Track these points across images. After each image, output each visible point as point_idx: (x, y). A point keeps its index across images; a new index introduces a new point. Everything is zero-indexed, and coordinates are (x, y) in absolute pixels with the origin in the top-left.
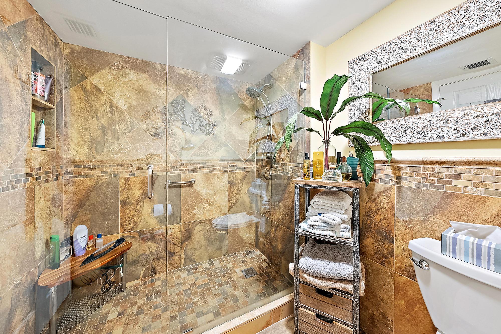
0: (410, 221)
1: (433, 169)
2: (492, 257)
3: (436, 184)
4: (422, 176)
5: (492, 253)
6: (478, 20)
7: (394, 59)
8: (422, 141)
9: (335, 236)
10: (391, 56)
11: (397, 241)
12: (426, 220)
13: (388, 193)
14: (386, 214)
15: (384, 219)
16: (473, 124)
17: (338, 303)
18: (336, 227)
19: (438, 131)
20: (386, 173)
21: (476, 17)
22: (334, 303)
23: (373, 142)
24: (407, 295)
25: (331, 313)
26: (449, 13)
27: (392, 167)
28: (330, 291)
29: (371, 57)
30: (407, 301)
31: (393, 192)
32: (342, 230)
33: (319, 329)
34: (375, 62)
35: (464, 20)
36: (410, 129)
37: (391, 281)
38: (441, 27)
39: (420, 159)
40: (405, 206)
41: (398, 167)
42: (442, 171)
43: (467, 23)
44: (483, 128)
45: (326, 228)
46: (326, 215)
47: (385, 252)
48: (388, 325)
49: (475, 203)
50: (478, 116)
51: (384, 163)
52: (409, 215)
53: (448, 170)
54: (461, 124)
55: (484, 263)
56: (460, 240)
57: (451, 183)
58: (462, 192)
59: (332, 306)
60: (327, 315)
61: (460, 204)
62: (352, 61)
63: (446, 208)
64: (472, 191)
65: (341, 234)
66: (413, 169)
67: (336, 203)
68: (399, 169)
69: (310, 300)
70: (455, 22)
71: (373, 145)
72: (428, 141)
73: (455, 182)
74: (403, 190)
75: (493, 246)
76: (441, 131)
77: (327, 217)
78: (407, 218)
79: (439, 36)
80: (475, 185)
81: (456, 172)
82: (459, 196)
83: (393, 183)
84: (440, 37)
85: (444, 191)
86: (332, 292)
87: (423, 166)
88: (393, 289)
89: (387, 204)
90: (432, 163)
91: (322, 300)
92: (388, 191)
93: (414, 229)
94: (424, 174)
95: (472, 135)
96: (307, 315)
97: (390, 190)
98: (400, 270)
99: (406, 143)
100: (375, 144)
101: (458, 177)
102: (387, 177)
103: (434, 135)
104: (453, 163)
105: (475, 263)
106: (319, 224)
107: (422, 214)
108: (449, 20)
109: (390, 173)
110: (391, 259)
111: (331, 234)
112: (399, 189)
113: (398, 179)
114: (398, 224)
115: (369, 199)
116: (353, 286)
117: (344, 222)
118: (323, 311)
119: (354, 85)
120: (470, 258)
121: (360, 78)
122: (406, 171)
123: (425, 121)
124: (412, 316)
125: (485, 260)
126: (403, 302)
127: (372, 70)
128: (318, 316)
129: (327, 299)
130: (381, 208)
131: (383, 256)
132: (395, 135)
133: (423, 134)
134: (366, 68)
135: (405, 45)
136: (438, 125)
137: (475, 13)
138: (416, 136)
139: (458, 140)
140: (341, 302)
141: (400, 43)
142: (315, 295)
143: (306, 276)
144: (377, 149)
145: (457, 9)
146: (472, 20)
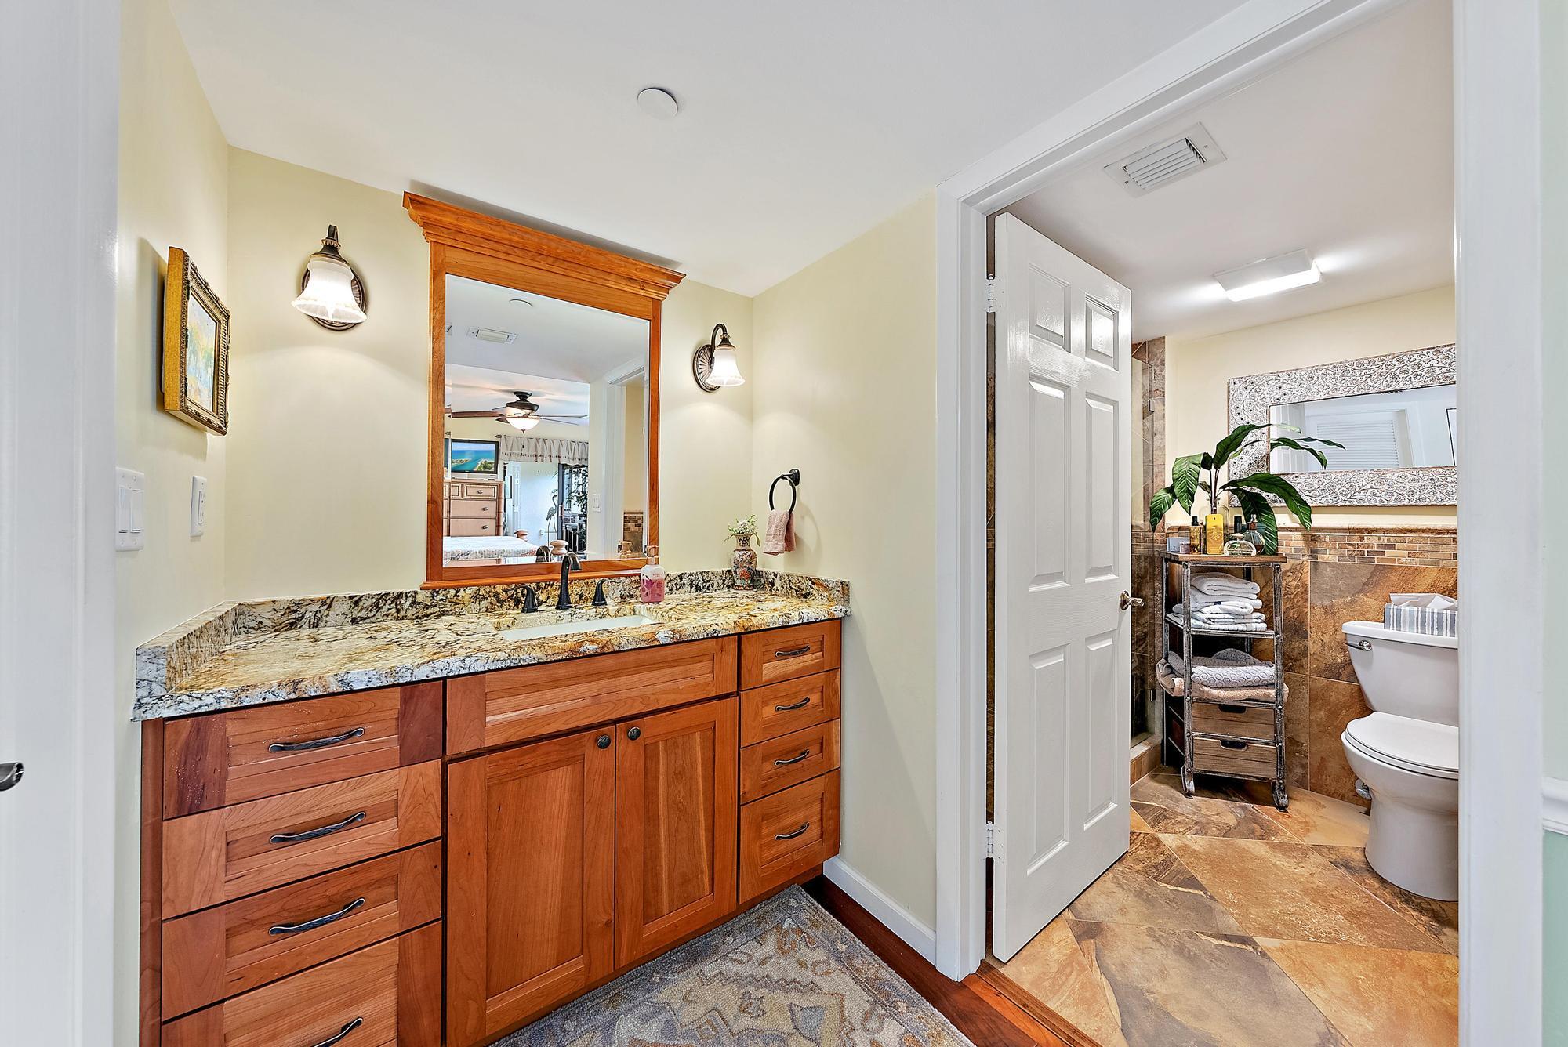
0: (1332, 605)
1: (1362, 538)
2: (1435, 623)
3: (1366, 556)
4: (1348, 547)
5: (1435, 617)
6: (1412, 376)
7: (1309, 394)
8: (1347, 503)
9: (1245, 629)
10: (1303, 389)
11: (1313, 635)
12: (1353, 602)
13: (1299, 572)
14: (1296, 600)
15: (1292, 607)
16: (1408, 487)
17: (1253, 718)
18: (1246, 617)
19: (1369, 493)
20: (1294, 544)
21: (1410, 373)
22: (1250, 719)
23: (1275, 502)
24: (1329, 701)
25: (1243, 733)
26: (1381, 358)
27: (1304, 535)
28: (1241, 705)
29: (1270, 382)
30: (1329, 710)
31: (1305, 570)
32: (1255, 620)
33: (1226, 759)
34: (1278, 391)
35: (1398, 372)
36: (1332, 487)
37: (1305, 690)
38: (1372, 372)
39: (1346, 525)
40: (1324, 586)
41: (1313, 536)
42: (1372, 541)
43: (1401, 376)
44: (1418, 493)
45: (1232, 620)
46: (1231, 602)
47: (1295, 653)
48: (1300, 752)
49: (1410, 574)
50: (1414, 480)
51: (1291, 531)
52: (1331, 598)
53: (1380, 539)
54: (1395, 486)
55: (1428, 630)
56: (1405, 610)
57: (1383, 554)
58: (1397, 564)
59: (1245, 724)
60: (1238, 739)
61: (1394, 578)
62: (1236, 380)
63: (1379, 584)
64: (1407, 561)
65: (1254, 626)
66: (1335, 539)
67: (1244, 586)
68: (1315, 538)
69: (1211, 723)
70: (1388, 371)
71: (1274, 505)
72: (1355, 503)
73: (1388, 553)
74: (1321, 566)
75: (1436, 611)
76: (1373, 494)
77: (1232, 605)
78: (1327, 603)
79: (1369, 380)
80: (1412, 554)
81: (1389, 541)
82: (1393, 568)
83: (1306, 558)
84: (1370, 383)
85: (1376, 563)
86: (1245, 705)
87: (1348, 534)
88: (1308, 699)
89: (1297, 587)
90: (1360, 531)
91: (1230, 718)
92: (1298, 569)
93: (1337, 614)
94: (1349, 545)
95: (1407, 500)
96: (1208, 746)
97: (1302, 568)
98: (1319, 673)
99: (1326, 505)
100: (1277, 505)
101: (1392, 547)
102: (1297, 550)
103: (1363, 497)
104: (1385, 531)
105: (1419, 631)
106: (1222, 616)
107: (1347, 594)
108: (1380, 367)
109: (1301, 544)
110: (1303, 661)
111: (1240, 627)
112: (1315, 564)
113: (1314, 553)
114: (1314, 611)
115: (1266, 583)
116: (1274, 691)
117: (1255, 610)
118: (1232, 734)
119: (1241, 416)
120: (1415, 627)
121: (1251, 407)
122: (1325, 541)
123: (1352, 480)
124: (1336, 727)
125: (1428, 629)
126: (1322, 713)
127: (1272, 400)
128: (1224, 743)
129: (1237, 715)
130: (1287, 594)
131: (1291, 659)
132: (1310, 494)
133: (1350, 495)
134: (1263, 396)
135: (1324, 379)
136: (1369, 485)
137: (1409, 368)
138: (1341, 497)
139: (1391, 504)
140: (1260, 715)
141: (1317, 374)
142: (1220, 714)
143: (1207, 689)
144: (1281, 510)
145: (1390, 357)
146: (1406, 375)
